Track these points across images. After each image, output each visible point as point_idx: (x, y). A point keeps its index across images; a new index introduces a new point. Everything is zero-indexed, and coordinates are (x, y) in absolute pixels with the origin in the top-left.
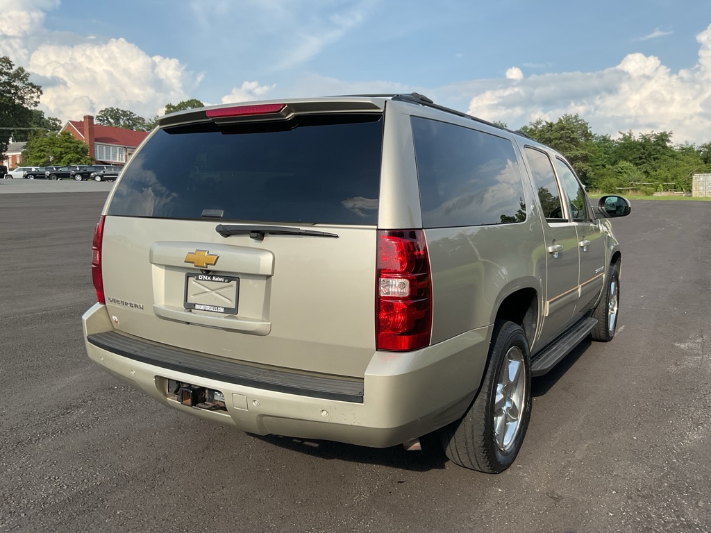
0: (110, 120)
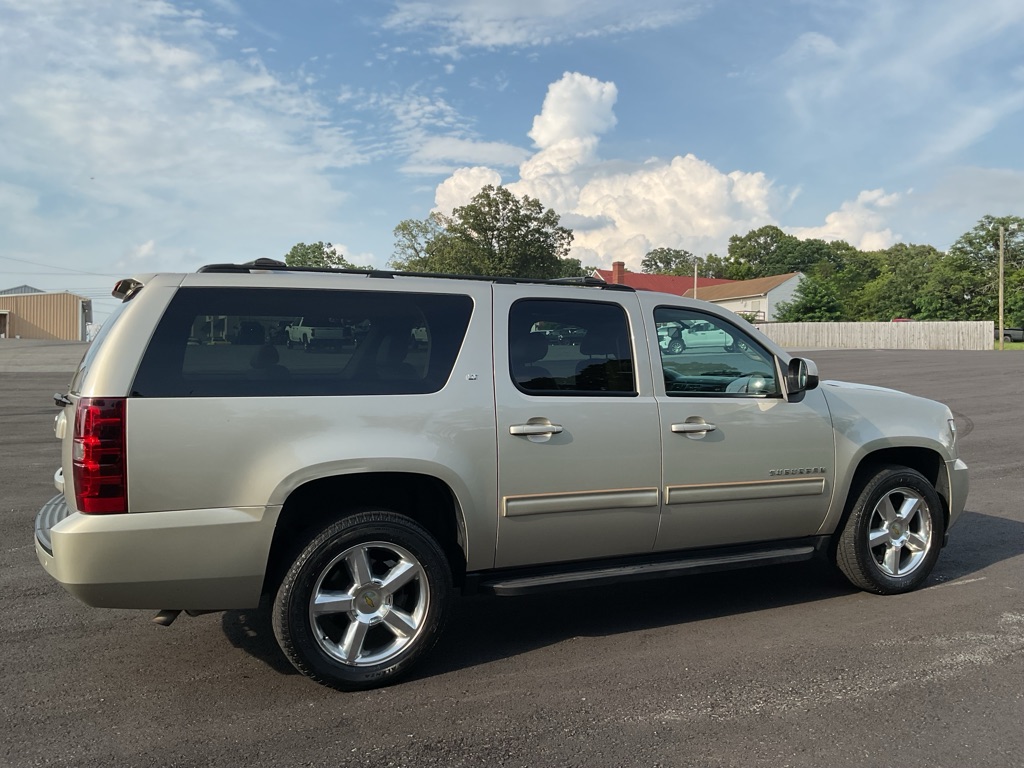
0: (659, 264)
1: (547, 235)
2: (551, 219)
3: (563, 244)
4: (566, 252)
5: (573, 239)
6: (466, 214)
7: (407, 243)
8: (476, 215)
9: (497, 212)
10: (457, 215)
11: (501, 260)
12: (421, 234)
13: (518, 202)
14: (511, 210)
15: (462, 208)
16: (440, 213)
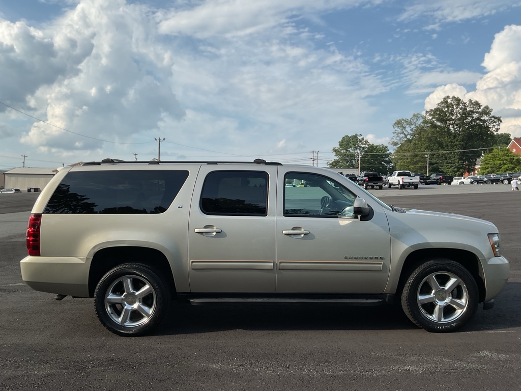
1: (485, 121)
2: (486, 111)
3: (495, 126)
4: (497, 130)
5: (501, 122)
6: (434, 113)
7: (400, 131)
8: (440, 113)
9: (453, 110)
10: (428, 114)
11: (455, 137)
12: (408, 126)
13: (465, 103)
14: (461, 109)
15: (431, 110)
16: (418, 114)
